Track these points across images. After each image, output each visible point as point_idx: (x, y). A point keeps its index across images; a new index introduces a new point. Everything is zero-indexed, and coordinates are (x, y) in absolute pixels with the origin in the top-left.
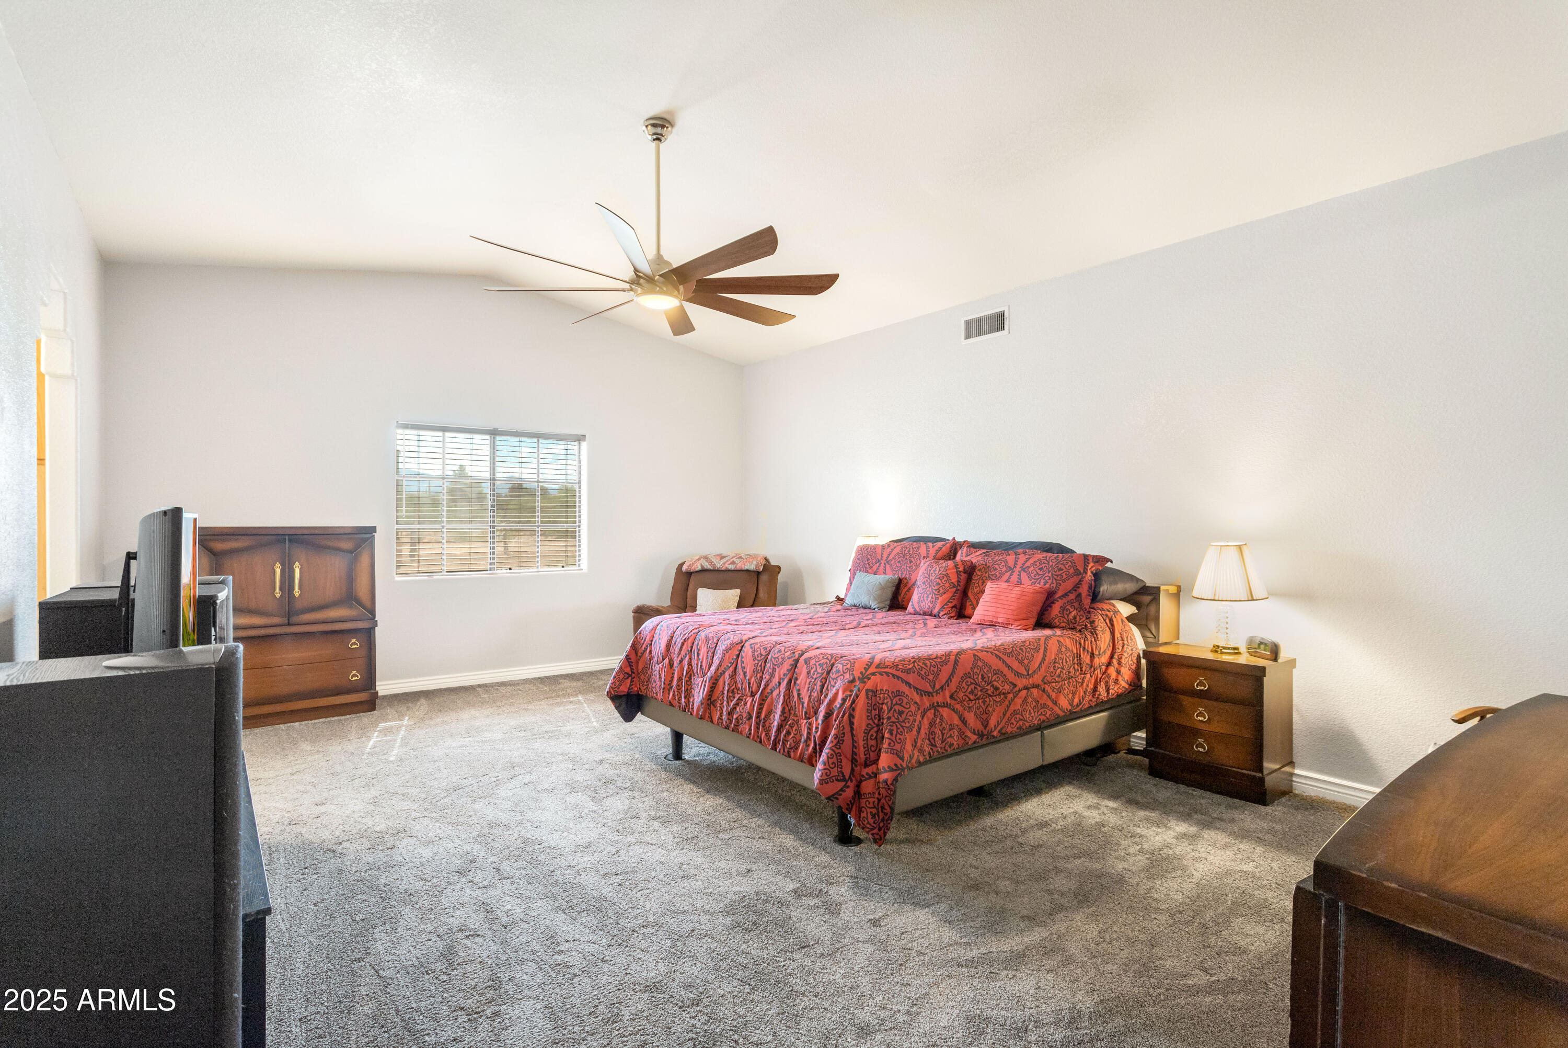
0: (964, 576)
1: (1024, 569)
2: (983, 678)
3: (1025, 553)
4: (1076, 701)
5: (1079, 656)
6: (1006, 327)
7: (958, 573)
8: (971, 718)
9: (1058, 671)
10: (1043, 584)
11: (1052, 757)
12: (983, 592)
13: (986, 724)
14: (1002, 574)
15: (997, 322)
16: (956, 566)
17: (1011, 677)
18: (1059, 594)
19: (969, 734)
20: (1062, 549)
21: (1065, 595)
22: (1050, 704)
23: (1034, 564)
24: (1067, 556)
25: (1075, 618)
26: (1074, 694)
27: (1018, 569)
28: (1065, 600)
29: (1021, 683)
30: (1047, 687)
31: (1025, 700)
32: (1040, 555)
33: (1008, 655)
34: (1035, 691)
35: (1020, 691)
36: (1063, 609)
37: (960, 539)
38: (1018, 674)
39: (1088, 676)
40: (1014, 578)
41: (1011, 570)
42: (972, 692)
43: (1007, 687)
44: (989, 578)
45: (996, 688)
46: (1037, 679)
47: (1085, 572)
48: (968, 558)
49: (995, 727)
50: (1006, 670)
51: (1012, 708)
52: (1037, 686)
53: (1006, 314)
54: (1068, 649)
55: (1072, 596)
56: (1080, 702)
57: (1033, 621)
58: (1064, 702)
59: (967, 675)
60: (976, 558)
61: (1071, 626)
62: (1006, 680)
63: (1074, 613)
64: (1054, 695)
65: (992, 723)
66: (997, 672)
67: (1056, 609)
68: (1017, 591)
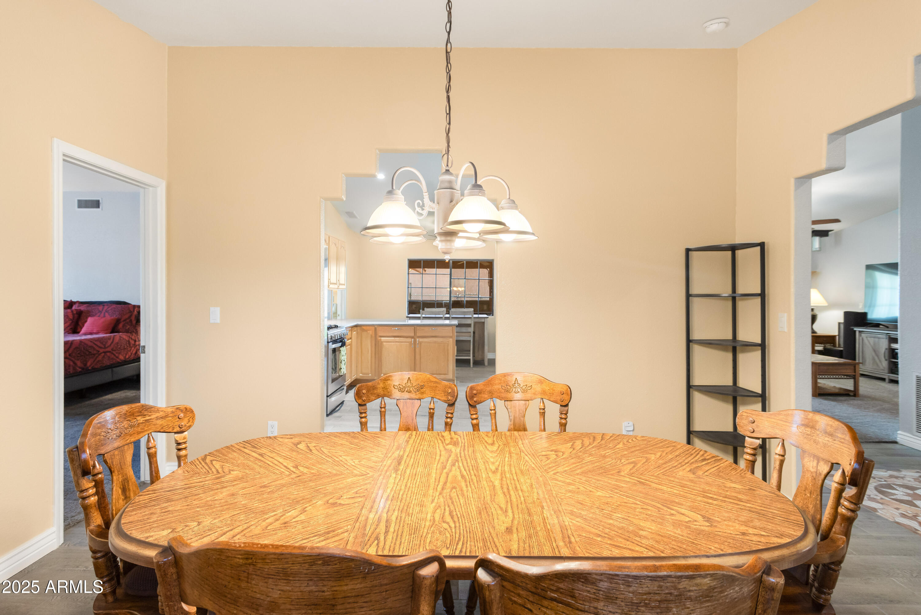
0: (76, 316)
1: (106, 311)
2: (84, 349)
3: (107, 305)
4: (127, 357)
5: (129, 341)
6: (101, 207)
7: (73, 314)
8: (79, 363)
9: (119, 346)
10: (115, 317)
11: (116, 378)
12: (86, 321)
13: (85, 365)
14: (96, 314)
15: (96, 204)
16: (72, 312)
17: (97, 348)
18: (122, 320)
19: (78, 369)
20: (125, 303)
21: (125, 320)
22: (115, 357)
23: (112, 309)
24: (126, 306)
25: (129, 328)
26: (126, 354)
27: (104, 311)
28: (124, 322)
29: (101, 351)
30: (114, 352)
31: (104, 357)
32: (114, 306)
33: (96, 341)
34: (108, 354)
35: (101, 353)
36: (124, 326)
37: (74, 300)
38: (100, 347)
39: (133, 348)
40: (102, 315)
41: (101, 312)
42: (79, 354)
43: (95, 352)
44: (90, 316)
45: (90, 352)
46: (109, 349)
47: (134, 311)
48: (79, 308)
49: (90, 366)
50: (94, 346)
51: (98, 359)
52: (109, 352)
53: (101, 201)
54: (123, 339)
55: (128, 321)
56: (129, 358)
57: (110, 331)
58: (122, 357)
59: (76, 348)
60: (83, 308)
61: (127, 331)
62: (94, 349)
63: (128, 327)
64: (117, 355)
65: (89, 364)
66: (91, 347)
67: (121, 326)
68: (103, 320)
